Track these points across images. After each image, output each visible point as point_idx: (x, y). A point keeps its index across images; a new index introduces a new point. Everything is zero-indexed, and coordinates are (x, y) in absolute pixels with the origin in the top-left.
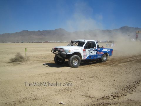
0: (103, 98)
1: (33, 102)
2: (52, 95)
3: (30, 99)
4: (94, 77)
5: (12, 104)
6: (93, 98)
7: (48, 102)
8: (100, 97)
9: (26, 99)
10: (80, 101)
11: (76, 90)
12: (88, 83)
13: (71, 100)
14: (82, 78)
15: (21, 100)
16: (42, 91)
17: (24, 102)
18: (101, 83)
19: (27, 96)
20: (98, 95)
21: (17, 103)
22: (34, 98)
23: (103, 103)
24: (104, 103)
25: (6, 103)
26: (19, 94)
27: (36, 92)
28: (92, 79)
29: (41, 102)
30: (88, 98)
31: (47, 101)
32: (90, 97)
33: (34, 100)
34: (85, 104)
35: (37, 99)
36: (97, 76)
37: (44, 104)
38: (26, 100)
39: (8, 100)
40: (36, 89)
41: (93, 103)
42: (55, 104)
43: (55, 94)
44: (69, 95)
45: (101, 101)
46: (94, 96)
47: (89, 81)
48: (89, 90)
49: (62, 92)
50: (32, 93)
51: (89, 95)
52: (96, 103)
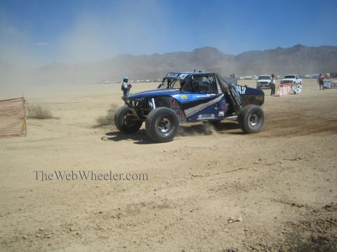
0: (329, 207)
1: (160, 213)
2: (202, 199)
3: (151, 207)
4: (300, 158)
5: (113, 214)
6: (302, 206)
7: (194, 214)
8: (320, 206)
9: (143, 205)
10: (272, 213)
11: (257, 187)
12: (287, 172)
13: (248, 210)
14: (269, 161)
15: (133, 208)
16: (178, 189)
17: (139, 211)
18: (320, 173)
19: (146, 198)
20: (315, 200)
21: (124, 214)
22: (160, 203)
23: (329, 220)
24: (333, 219)
25: (100, 213)
26: (126, 194)
27: (163, 190)
28: (294, 164)
29: (177, 212)
30: (289, 206)
31: (191, 212)
32: (293, 205)
33: (160, 207)
34: (285, 220)
35: (167, 207)
36: (307, 157)
37: (185, 218)
38: (144, 208)
39: (103, 205)
40: (164, 185)
41: (304, 219)
42: (210, 219)
43: (208, 195)
44: (242, 199)
45: (325, 215)
46: (304, 204)
47: (288, 168)
48: (290, 189)
49: (226, 191)
50: (155, 192)
51: (292, 200)
52: (313, 218)
